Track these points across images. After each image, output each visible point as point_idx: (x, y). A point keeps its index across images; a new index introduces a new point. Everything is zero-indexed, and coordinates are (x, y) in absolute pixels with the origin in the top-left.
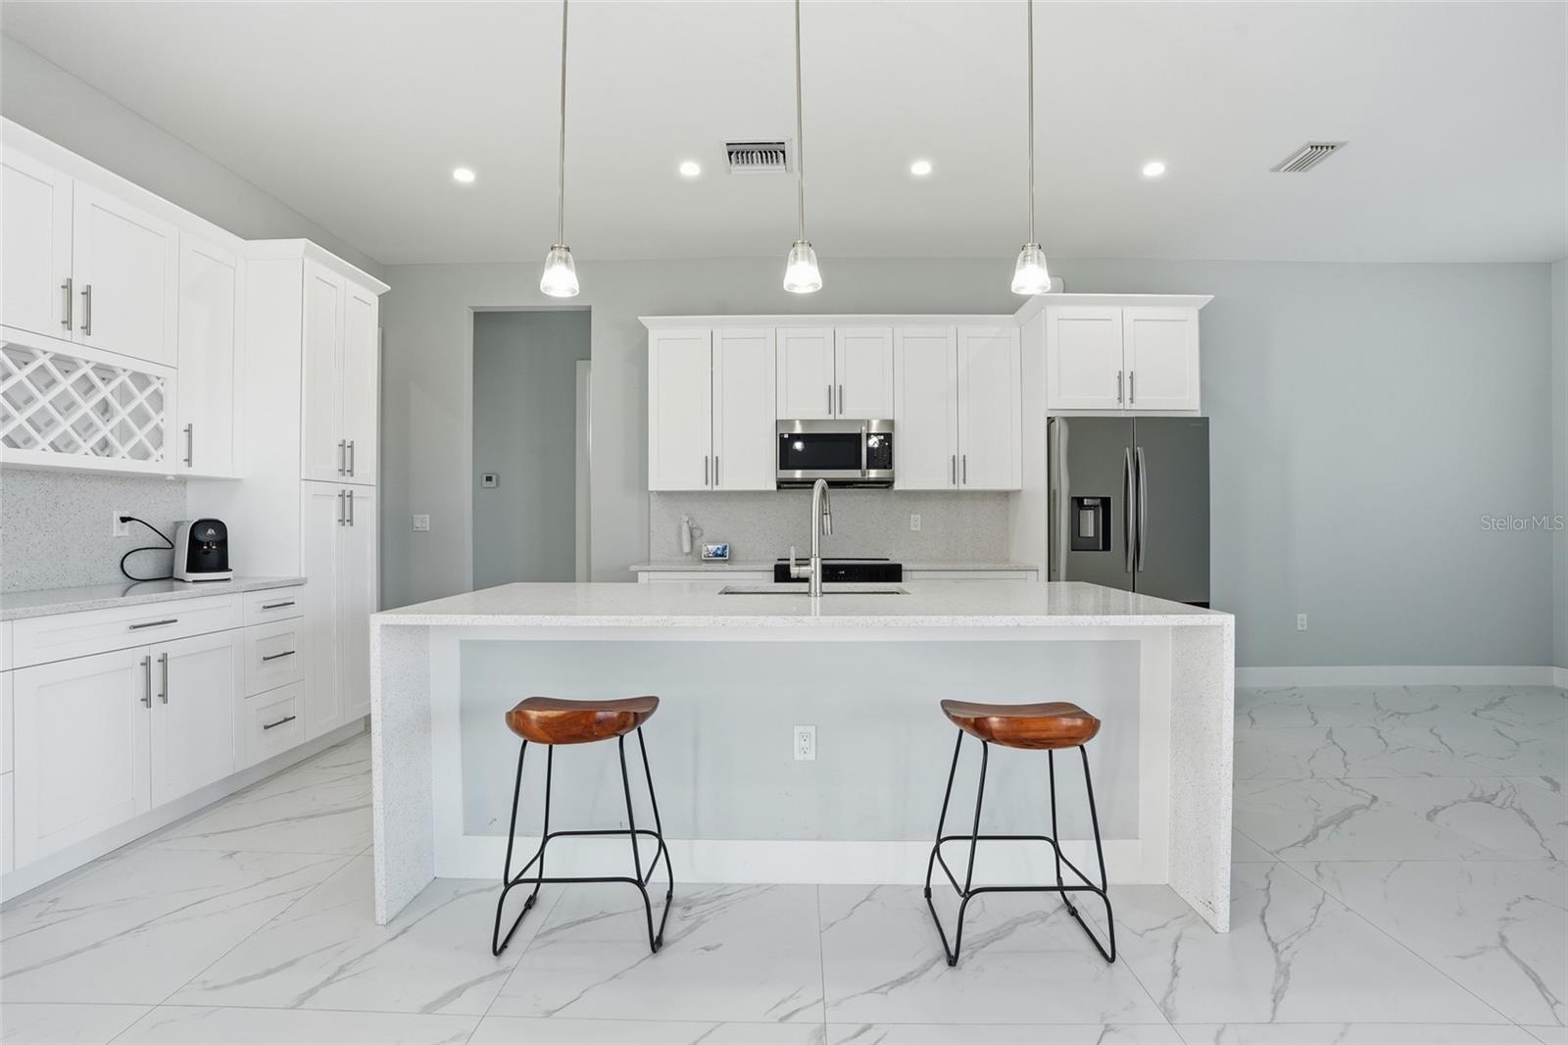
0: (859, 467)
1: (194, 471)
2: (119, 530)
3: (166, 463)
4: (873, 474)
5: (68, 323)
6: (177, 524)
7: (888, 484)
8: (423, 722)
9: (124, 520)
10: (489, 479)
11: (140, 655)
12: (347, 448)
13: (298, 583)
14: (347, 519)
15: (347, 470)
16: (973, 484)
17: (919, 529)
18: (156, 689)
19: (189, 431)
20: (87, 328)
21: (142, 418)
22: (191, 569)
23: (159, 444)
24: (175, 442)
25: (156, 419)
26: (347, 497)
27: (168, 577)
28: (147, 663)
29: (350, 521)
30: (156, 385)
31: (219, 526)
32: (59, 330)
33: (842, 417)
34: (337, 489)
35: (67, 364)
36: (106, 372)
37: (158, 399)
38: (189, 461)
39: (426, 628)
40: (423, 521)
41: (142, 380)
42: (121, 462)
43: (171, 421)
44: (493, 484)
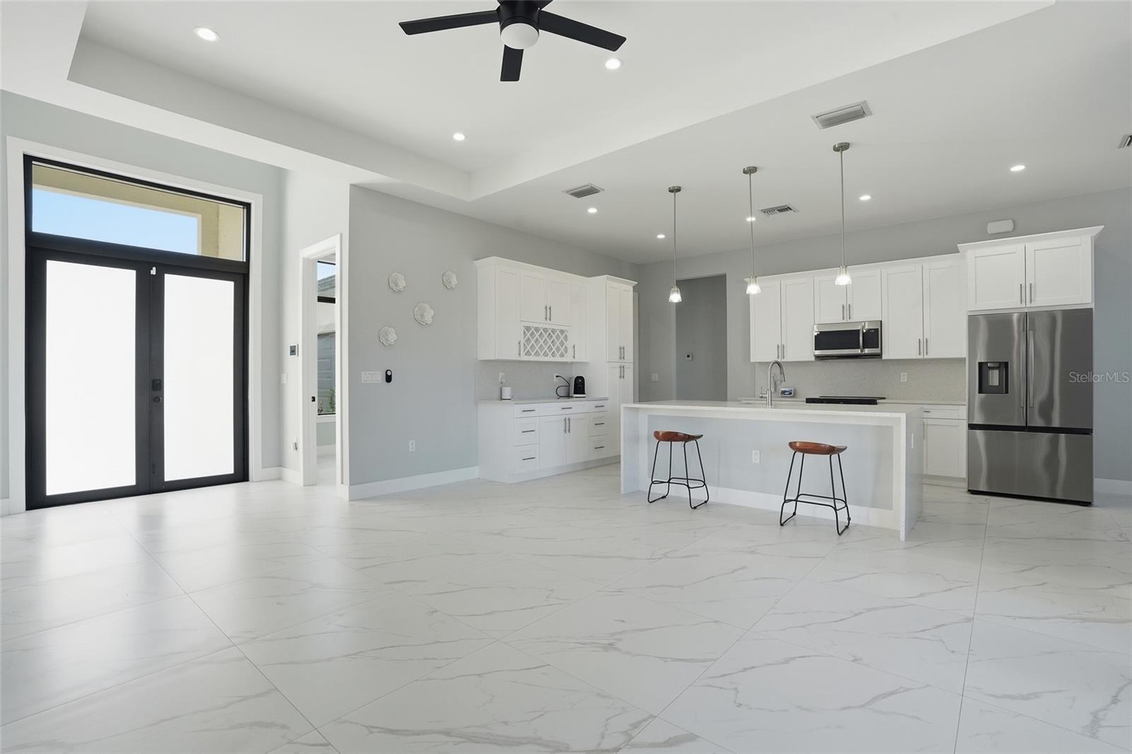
0: (858, 347)
1: (577, 360)
2: (556, 380)
3: (568, 358)
4: (867, 351)
5: (546, 318)
6: (570, 378)
7: (879, 356)
8: (636, 440)
9: (557, 376)
10: (688, 356)
11: (564, 417)
12: (622, 349)
13: (606, 399)
14: (622, 376)
15: (622, 357)
16: (932, 355)
17: (906, 381)
18: (567, 429)
19: (574, 347)
20: (550, 319)
21: (562, 344)
22: (575, 393)
23: (566, 352)
24: (570, 351)
25: (566, 344)
26: (622, 368)
27: (568, 396)
28: (565, 420)
29: (623, 377)
30: (566, 333)
31: (582, 378)
32: (544, 321)
33: (851, 321)
34: (618, 365)
35: (546, 330)
36: (554, 331)
37: (566, 337)
38: (574, 357)
39: (638, 408)
40: (655, 377)
41: (562, 332)
42: (558, 359)
43: (569, 344)
44: (690, 358)
